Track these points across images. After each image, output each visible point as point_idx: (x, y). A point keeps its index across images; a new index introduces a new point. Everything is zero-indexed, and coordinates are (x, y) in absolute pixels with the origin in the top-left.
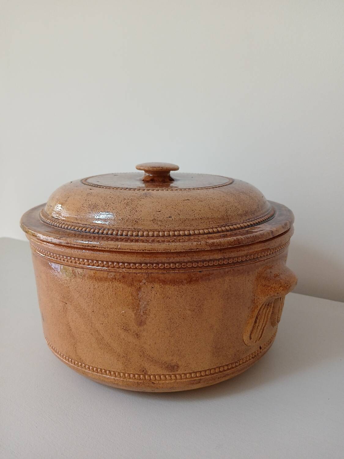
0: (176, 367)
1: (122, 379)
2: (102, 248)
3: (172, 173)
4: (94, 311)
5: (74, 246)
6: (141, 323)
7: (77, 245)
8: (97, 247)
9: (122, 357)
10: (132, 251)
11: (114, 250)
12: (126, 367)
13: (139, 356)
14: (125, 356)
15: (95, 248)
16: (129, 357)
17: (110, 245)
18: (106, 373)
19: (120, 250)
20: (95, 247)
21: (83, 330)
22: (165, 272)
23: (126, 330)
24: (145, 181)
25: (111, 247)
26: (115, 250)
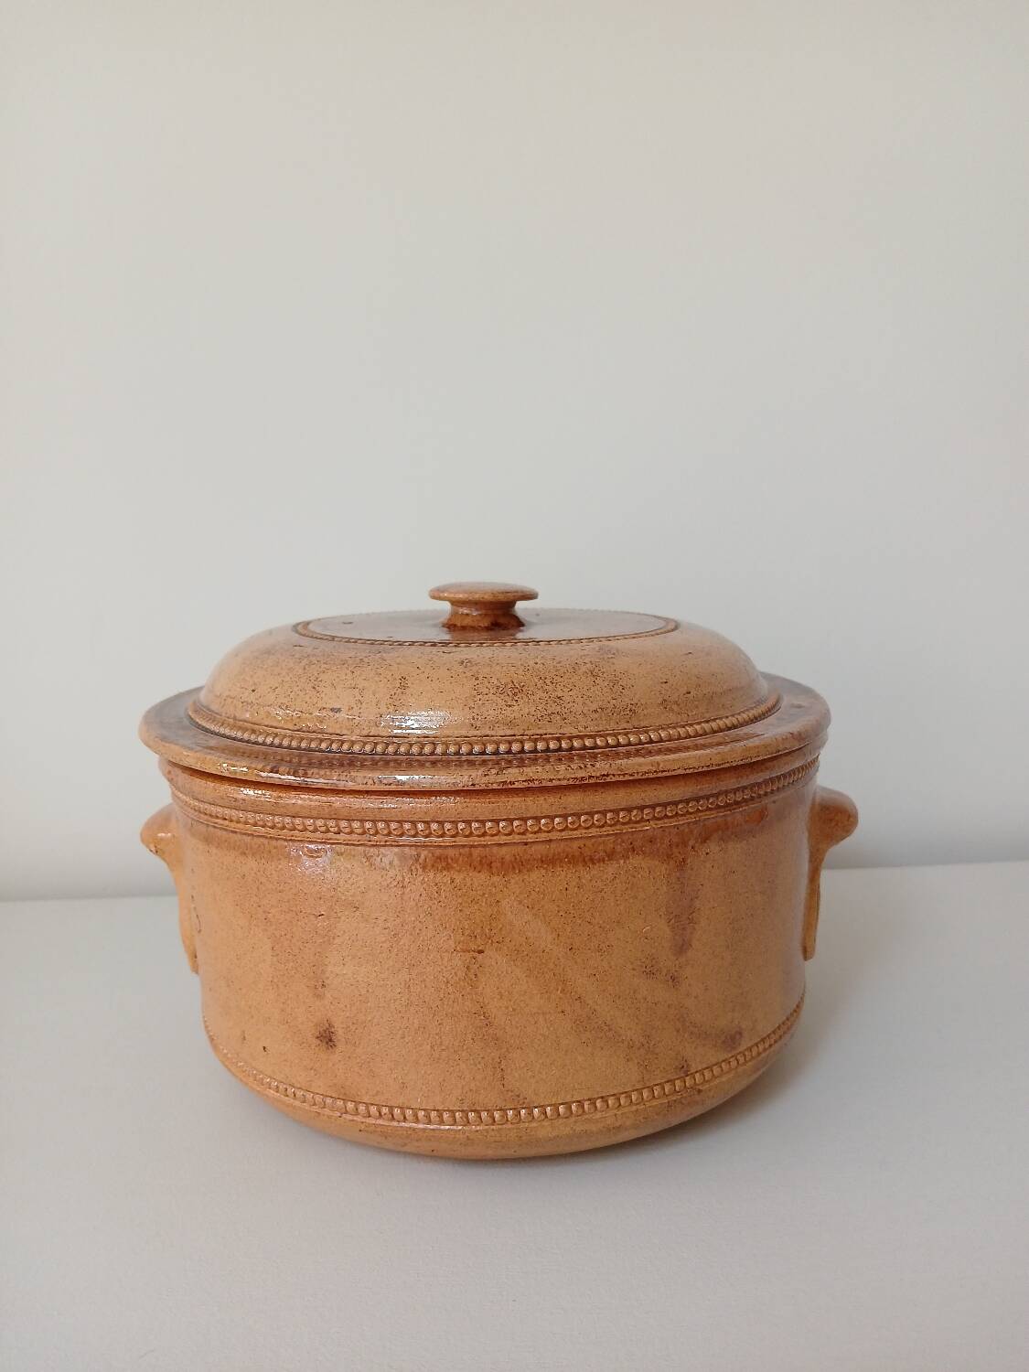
0: (738, 1037)
1: (634, 1108)
2: (624, 775)
3: (520, 607)
4: (574, 947)
5: (549, 784)
6: (682, 948)
7: (559, 780)
8: (614, 775)
9: (639, 1049)
10: (688, 771)
11: (651, 776)
12: (647, 1071)
13: (675, 1033)
14: (645, 1043)
15: (608, 779)
16: (653, 1043)
17: (640, 765)
18: (596, 1107)
19: (664, 774)
20: (608, 775)
21: (535, 1010)
22: (729, 812)
23: (650, 973)
24: (450, 626)
25: (645, 769)
26: (655, 775)
